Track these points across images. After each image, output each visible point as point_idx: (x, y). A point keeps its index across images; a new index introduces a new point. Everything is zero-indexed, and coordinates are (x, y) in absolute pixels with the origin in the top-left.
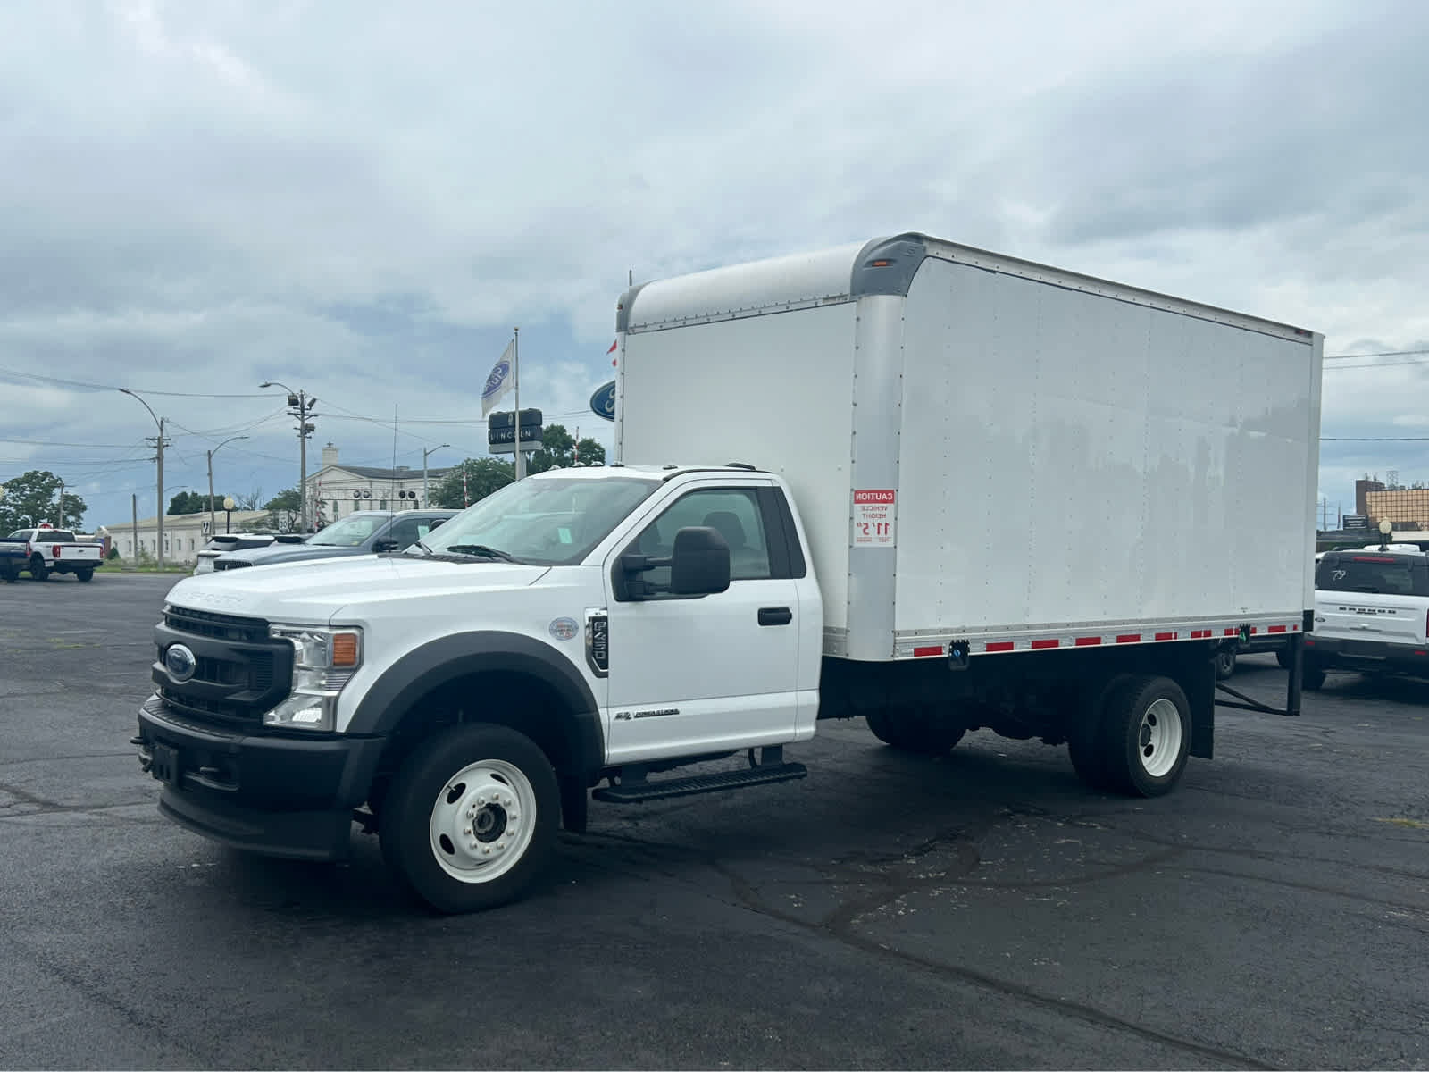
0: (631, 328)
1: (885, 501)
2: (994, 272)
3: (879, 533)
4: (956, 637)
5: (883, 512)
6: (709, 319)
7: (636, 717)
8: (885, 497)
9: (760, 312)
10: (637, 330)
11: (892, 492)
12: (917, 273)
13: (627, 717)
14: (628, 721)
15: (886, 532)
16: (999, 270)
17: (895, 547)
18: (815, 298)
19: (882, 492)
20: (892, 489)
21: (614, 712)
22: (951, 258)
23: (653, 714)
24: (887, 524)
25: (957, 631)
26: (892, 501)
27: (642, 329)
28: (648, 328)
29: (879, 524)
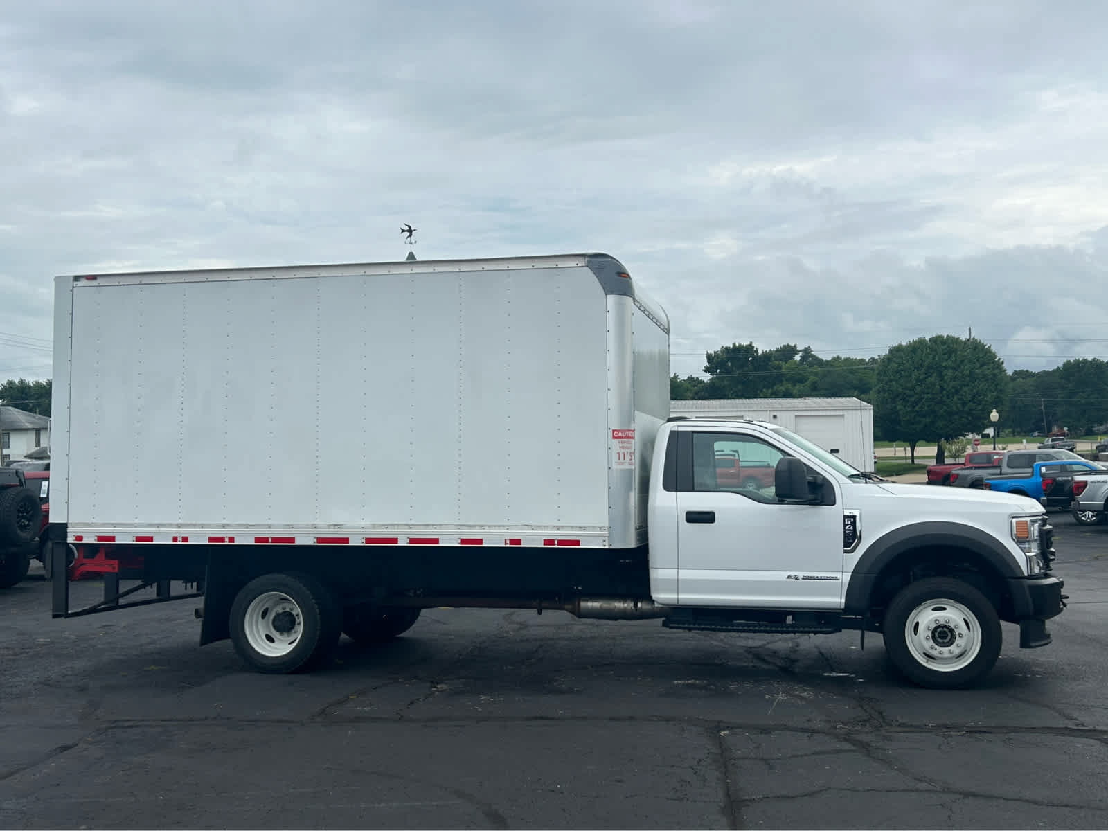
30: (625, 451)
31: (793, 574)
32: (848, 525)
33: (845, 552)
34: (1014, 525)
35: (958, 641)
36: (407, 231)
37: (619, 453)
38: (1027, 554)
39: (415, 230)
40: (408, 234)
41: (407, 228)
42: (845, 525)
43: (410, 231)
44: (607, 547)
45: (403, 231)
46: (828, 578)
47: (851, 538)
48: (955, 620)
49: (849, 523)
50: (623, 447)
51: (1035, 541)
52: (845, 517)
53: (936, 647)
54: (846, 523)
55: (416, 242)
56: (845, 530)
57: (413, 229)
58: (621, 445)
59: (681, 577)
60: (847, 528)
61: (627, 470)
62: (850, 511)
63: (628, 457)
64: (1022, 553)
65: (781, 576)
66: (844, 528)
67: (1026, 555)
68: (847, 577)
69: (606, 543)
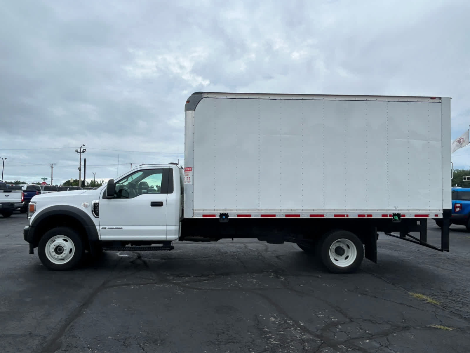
1: (189, 171)
2: (236, 99)
3: (187, 180)
4: (222, 212)
5: (188, 174)
7: (108, 229)
8: (189, 169)
11: (191, 168)
12: (199, 104)
13: (105, 228)
14: (106, 230)
15: (189, 180)
16: (238, 98)
17: (193, 184)
19: (188, 168)
20: (191, 167)
21: (101, 227)
22: (214, 97)
23: (113, 228)
24: (189, 178)
25: (223, 210)
26: (191, 171)
29: (187, 177)
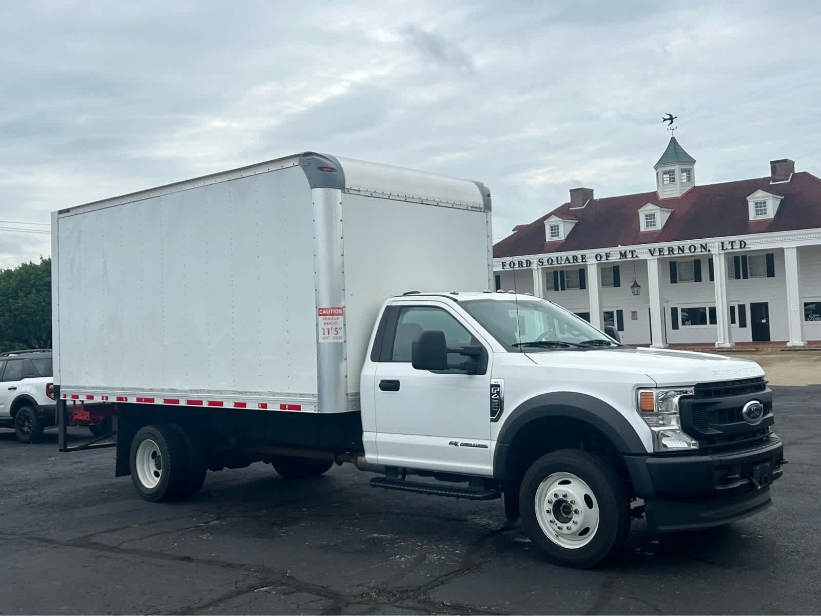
0: (348, 189)
6: (406, 199)
9: (438, 204)
10: (351, 192)
18: (467, 205)
27: (357, 193)
28: (360, 193)
30: (329, 326)
31: (454, 440)
32: (494, 394)
33: (492, 420)
34: (639, 395)
35: (575, 518)
36: (669, 119)
37: (324, 329)
38: (653, 429)
39: (676, 117)
40: (670, 121)
41: (669, 117)
42: (492, 394)
43: (671, 119)
44: (316, 412)
45: (665, 120)
46: (479, 446)
47: (496, 408)
48: (573, 496)
49: (495, 392)
50: (327, 324)
51: (675, 413)
52: (492, 386)
53: (557, 522)
54: (493, 392)
55: (676, 128)
56: (491, 399)
57: (673, 117)
58: (325, 321)
59: (378, 440)
60: (493, 397)
61: (333, 343)
62: (497, 380)
63: (333, 332)
64: (647, 427)
65: (445, 442)
66: (491, 397)
67: (651, 429)
68: (492, 445)
69: (316, 409)
